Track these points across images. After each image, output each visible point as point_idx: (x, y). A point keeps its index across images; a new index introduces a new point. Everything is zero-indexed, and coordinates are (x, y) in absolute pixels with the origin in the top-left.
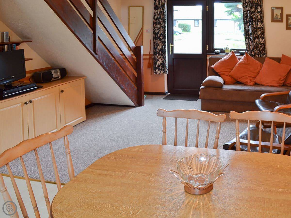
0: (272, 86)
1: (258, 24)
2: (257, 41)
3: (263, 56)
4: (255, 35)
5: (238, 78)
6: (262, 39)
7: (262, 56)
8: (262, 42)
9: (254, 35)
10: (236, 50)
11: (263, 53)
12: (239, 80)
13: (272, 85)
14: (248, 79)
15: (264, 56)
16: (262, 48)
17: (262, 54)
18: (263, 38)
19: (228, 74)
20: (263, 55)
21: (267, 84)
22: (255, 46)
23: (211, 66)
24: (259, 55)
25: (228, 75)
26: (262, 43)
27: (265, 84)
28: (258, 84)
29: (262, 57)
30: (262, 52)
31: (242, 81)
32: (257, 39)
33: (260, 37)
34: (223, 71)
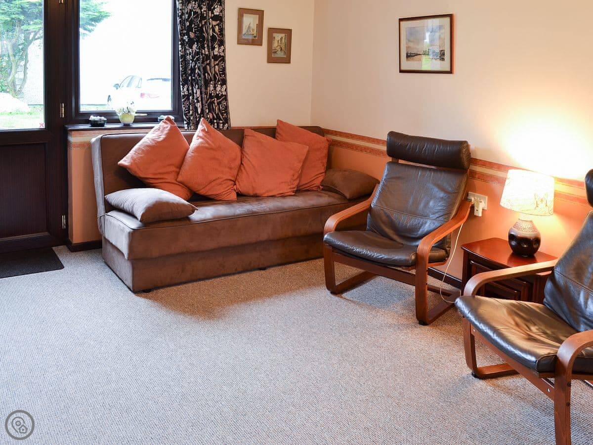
0: (283, 196)
1: (213, 48)
2: (212, 88)
3: (223, 127)
4: (208, 74)
5: (201, 187)
6: (222, 85)
7: (222, 125)
8: (222, 92)
9: (206, 74)
10: (146, 115)
11: (223, 118)
12: (203, 192)
13: (281, 192)
14: (224, 186)
15: (226, 125)
16: (222, 106)
17: (221, 122)
18: (224, 82)
19: (176, 180)
20: (224, 124)
21: (267, 191)
22: (206, 103)
23: (119, 163)
24: (216, 124)
25: (175, 182)
26: (222, 95)
27: (265, 193)
28: (246, 194)
29: (221, 127)
30: (221, 117)
31: (210, 193)
32: (211, 85)
33: (219, 81)
34: (160, 174)
